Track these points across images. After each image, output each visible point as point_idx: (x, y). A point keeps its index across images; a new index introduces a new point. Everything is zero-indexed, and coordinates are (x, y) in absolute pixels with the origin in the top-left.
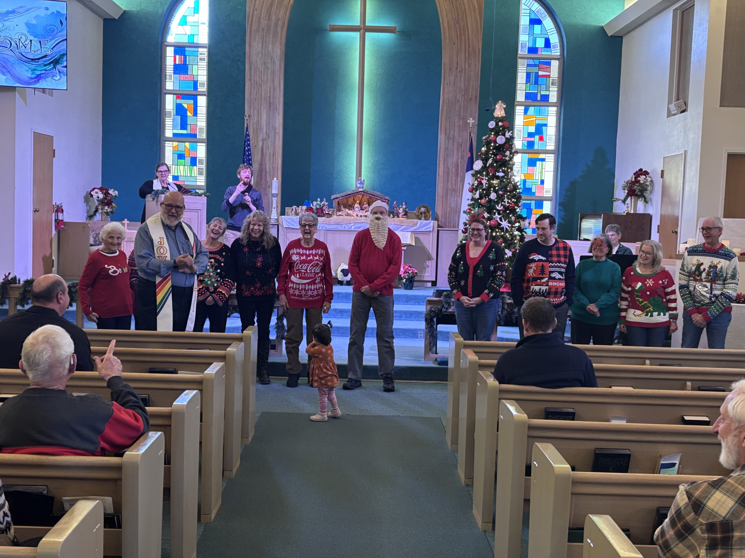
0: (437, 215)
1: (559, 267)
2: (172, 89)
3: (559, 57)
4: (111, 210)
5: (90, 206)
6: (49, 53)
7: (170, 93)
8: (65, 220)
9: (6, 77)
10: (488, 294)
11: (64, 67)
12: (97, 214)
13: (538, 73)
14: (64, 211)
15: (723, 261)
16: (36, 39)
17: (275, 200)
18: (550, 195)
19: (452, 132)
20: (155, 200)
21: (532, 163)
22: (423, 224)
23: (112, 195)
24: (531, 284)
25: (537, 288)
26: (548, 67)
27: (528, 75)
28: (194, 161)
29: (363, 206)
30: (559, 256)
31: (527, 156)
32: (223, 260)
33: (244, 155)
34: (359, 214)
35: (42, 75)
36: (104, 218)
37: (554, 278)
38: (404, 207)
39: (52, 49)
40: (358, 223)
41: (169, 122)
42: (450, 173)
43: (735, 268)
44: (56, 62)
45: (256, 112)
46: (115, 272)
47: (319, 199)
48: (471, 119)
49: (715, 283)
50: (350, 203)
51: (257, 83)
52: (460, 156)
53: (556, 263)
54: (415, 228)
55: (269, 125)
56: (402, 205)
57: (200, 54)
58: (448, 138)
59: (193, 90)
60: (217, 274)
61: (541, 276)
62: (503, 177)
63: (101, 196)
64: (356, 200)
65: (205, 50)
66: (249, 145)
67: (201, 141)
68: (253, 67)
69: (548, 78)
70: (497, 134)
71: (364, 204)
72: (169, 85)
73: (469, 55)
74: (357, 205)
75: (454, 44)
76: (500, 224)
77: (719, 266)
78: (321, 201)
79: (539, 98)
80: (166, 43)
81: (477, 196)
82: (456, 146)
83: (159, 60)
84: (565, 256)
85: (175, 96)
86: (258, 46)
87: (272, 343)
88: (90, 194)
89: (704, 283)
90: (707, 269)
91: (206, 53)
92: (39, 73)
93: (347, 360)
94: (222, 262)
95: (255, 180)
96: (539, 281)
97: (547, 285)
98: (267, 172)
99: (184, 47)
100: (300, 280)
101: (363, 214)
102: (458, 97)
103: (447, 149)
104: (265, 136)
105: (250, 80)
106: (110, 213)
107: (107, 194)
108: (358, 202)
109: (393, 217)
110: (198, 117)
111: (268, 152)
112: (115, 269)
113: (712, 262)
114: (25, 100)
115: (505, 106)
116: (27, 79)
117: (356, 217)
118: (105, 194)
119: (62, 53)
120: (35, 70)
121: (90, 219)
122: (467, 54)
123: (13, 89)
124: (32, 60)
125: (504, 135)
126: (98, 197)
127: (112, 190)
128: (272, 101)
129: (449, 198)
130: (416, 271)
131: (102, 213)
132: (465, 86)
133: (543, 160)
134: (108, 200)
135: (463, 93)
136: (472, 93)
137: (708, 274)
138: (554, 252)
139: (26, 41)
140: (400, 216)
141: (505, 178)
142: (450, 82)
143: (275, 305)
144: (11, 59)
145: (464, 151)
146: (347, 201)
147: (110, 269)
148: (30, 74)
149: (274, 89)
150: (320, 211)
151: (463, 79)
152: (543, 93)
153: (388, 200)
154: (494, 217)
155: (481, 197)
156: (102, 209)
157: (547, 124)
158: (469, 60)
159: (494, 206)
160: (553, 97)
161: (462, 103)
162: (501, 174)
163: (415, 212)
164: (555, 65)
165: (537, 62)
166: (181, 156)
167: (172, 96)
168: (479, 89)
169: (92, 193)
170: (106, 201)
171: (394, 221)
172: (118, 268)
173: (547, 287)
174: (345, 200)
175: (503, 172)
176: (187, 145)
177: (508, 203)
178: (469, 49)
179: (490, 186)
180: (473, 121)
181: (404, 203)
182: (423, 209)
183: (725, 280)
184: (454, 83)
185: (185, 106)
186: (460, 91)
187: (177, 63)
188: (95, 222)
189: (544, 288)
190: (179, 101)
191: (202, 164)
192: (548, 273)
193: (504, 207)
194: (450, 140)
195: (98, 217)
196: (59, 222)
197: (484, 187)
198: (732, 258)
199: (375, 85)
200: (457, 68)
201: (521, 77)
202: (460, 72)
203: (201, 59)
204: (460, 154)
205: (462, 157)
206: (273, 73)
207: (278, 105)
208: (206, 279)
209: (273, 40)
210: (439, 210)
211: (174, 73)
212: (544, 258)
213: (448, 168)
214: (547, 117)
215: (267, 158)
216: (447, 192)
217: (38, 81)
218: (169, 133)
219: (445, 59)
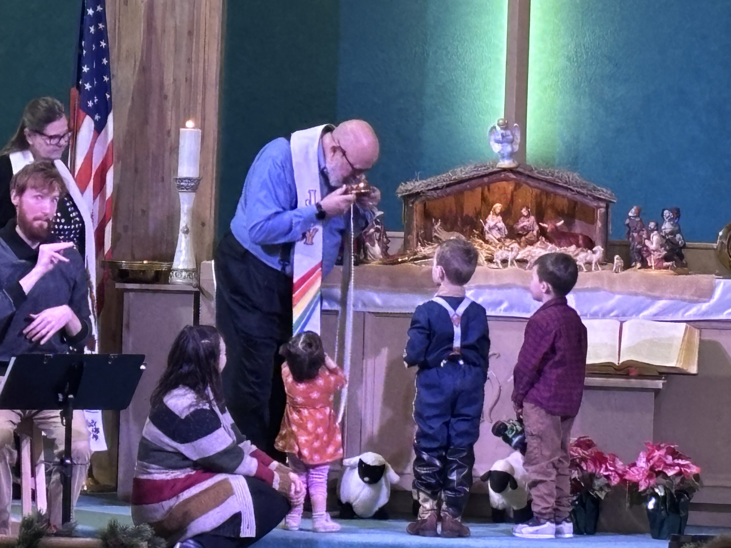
17: (186, 201)
29: (517, 222)
33: (81, 38)
40: (490, 287)
50: (469, 210)
54: (704, 306)
56: (660, 222)
64: (491, 199)
71: (522, 215)
74: (493, 220)
95: (124, 129)
98: (166, 97)
109: (627, 266)
111: (170, 25)
117: (485, 265)
130: (694, 470)
146: (460, 206)
153: (608, 203)
163: (715, 245)
171: (624, 280)
174: (451, 201)
181: (667, 213)
215: (169, 44)
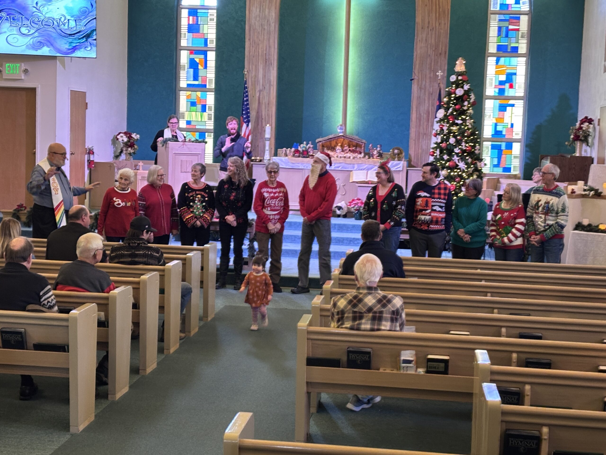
0: (410, 155)
1: (439, 202)
2: (186, 45)
3: (528, 12)
4: (133, 151)
5: (116, 148)
6: (83, 29)
7: (185, 49)
8: (95, 161)
9: (49, 49)
10: (389, 223)
11: (94, 40)
12: (122, 155)
13: (508, 27)
14: (95, 154)
15: (554, 198)
16: (73, 19)
17: (267, 143)
18: (519, 137)
19: (424, 83)
20: (164, 146)
21: (503, 108)
22: (394, 164)
23: (134, 138)
24: (418, 214)
25: (423, 217)
26: (518, 21)
27: (500, 29)
28: (204, 108)
29: (344, 148)
30: (440, 194)
31: (498, 102)
32: (206, 196)
33: (243, 105)
34: (340, 155)
35: (77, 47)
36: (128, 158)
37: (435, 210)
38: (378, 149)
39: (85, 26)
40: (338, 163)
41: (183, 74)
42: (422, 119)
43: (564, 204)
44: (88, 36)
45: (254, 67)
46: (119, 204)
47: (305, 143)
48: (440, 71)
49: (548, 215)
50: (333, 145)
51: (255, 42)
52: (431, 104)
53: (437, 199)
55: (265, 78)
56: (377, 148)
57: (210, 15)
58: (421, 88)
59: (203, 46)
60: (203, 206)
61: (425, 208)
62: (462, 124)
63: (126, 139)
64: (338, 143)
65: (215, 11)
66: (247, 96)
67: (210, 90)
68: (252, 29)
69: (517, 32)
70: (457, 87)
71: (345, 146)
72: (184, 43)
73: (439, 14)
74: (338, 148)
75: (426, 5)
76: (458, 166)
77: (551, 202)
78: (307, 144)
79: (509, 50)
80: (181, 6)
81: (439, 141)
82: (427, 95)
83: (175, 21)
84: (445, 194)
85: (189, 51)
86: (256, 11)
87: (245, 260)
88: (116, 137)
89: (540, 215)
90: (543, 204)
91: (215, 15)
92: (74, 45)
93: (298, 273)
94: (206, 197)
95: (253, 126)
96: (424, 212)
97: (430, 215)
98: (263, 118)
99: (197, 9)
100: (271, 212)
101: (342, 156)
102: (429, 52)
103: (419, 98)
104: (261, 88)
105: (249, 40)
106: (132, 154)
107: (130, 137)
108: (339, 144)
109: (369, 158)
110: (208, 70)
111: (264, 102)
112: (120, 202)
113: (547, 199)
114: (64, 66)
115: (465, 62)
116: (65, 50)
117: (336, 158)
118: (129, 138)
119: (92, 29)
120: (72, 42)
121: (116, 159)
122: (437, 15)
123: (54, 58)
124: (70, 35)
125: (462, 87)
126: (123, 140)
127: (135, 134)
128: (267, 57)
129: (420, 141)
131: (126, 153)
132: (435, 41)
133: (513, 105)
134: (131, 143)
135: (434, 49)
136: (442, 49)
137: (543, 208)
138: (436, 191)
139: (65, 20)
140: (375, 157)
141: (463, 125)
142: (422, 39)
143: (248, 231)
144: (54, 35)
145: (434, 99)
146: (331, 144)
147: (116, 201)
148: (67, 46)
149: (270, 47)
150: (306, 153)
151: (433, 36)
152: (513, 45)
153: (365, 143)
154: (453, 159)
155: (442, 142)
156: (126, 150)
157: (516, 73)
158: (439, 20)
159: (453, 150)
160: (523, 48)
161: (433, 58)
162: (460, 122)
163: (390, 153)
164: (524, 20)
165: (507, 17)
166: (193, 104)
167: (187, 51)
168: (448, 45)
169: (118, 137)
170: (129, 144)
171: (368, 161)
172: (122, 202)
173: (430, 217)
174: (328, 143)
175: (462, 119)
176: (199, 94)
177: (466, 146)
178: (439, 11)
179: (450, 132)
180: (442, 74)
181: (378, 146)
182: (396, 151)
183: (557, 213)
184: (426, 40)
185: (197, 60)
186: (431, 47)
187: (191, 23)
188: (120, 161)
189: (428, 217)
190: (192, 56)
191: (211, 110)
192: (431, 206)
193: (461, 151)
194: (422, 90)
195: (123, 157)
196: (90, 162)
197: (445, 133)
198: (561, 196)
199: (360, 40)
200: (428, 27)
201: (493, 31)
202: (431, 30)
203: (211, 20)
204: (431, 102)
205: (433, 105)
206: (269, 33)
207: (272, 61)
208: (195, 211)
209: (269, 6)
210: (412, 152)
211: (189, 32)
212: (428, 195)
213: (420, 114)
214: (516, 66)
215: (263, 106)
216: (419, 136)
217: (74, 51)
218: (183, 84)
219: (418, 19)
